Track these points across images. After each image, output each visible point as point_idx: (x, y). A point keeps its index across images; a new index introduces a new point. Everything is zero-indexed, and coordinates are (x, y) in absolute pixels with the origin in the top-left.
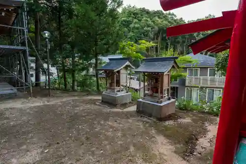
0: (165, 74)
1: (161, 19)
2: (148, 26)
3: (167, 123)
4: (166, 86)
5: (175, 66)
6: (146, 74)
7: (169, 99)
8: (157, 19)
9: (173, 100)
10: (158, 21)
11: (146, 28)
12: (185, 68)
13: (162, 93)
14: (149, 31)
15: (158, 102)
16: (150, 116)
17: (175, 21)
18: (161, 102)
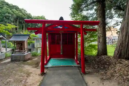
0: (25, 41)
1: (18, 11)
2: (9, 13)
3: (28, 61)
4: (26, 47)
5: (30, 38)
6: (15, 42)
7: (28, 52)
8: (15, 10)
9: (29, 52)
10: (15, 11)
11: (7, 14)
12: (34, 39)
13: (24, 50)
14: (10, 16)
15: (23, 54)
16: (19, 61)
17: (27, 14)
18: (24, 54)
